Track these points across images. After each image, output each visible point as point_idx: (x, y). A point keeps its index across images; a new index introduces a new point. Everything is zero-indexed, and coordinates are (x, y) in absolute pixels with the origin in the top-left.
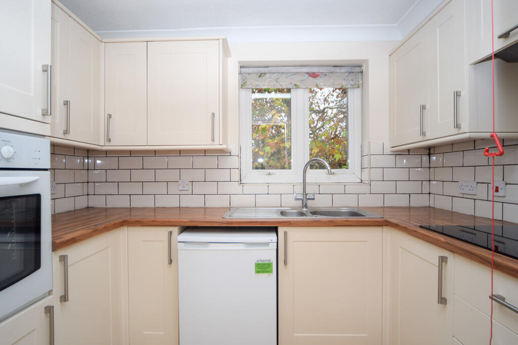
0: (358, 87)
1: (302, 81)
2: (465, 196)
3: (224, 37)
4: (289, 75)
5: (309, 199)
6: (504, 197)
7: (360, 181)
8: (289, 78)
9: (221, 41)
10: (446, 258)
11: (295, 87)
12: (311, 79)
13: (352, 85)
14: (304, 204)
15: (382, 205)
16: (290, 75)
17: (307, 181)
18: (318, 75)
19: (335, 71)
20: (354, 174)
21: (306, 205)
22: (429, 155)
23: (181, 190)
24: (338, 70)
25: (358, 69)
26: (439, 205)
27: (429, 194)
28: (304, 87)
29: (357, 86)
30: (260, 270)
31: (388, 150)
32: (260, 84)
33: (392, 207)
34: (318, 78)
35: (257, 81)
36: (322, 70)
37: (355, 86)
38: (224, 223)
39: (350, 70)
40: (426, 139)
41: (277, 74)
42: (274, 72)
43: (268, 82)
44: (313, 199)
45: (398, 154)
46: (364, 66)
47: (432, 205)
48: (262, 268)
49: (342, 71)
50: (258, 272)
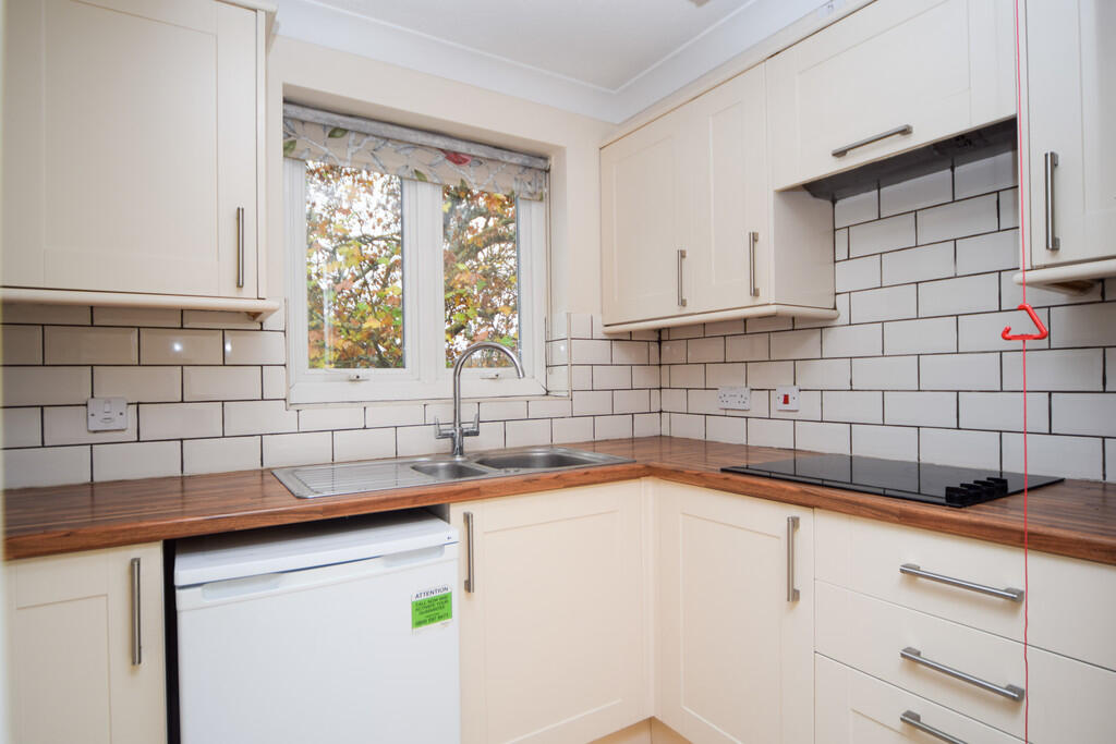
0: (541, 200)
1: (430, 165)
2: (728, 413)
3: (271, 7)
4: (402, 147)
5: (468, 434)
6: (796, 411)
7: (545, 392)
8: (402, 153)
9: (262, 15)
10: (798, 519)
11: (415, 177)
12: (450, 164)
13: (530, 194)
14: (457, 446)
15: (592, 439)
16: (406, 148)
17: (463, 394)
18: (465, 161)
19: (500, 158)
20: (533, 377)
21: (461, 448)
22: (660, 342)
23: (95, 432)
24: (506, 157)
25: (541, 164)
26: (678, 432)
27: (661, 412)
28: (436, 181)
29: (539, 198)
30: (422, 618)
31: (599, 332)
32: (331, 154)
33: (607, 440)
34: (465, 167)
35: (325, 145)
36: (474, 150)
37: (535, 197)
38: (317, 512)
39: (527, 162)
40: (686, 311)
41: (375, 139)
42: (367, 131)
43: (352, 154)
44: (477, 434)
45: (615, 339)
46: (553, 158)
47: (666, 432)
48: (431, 609)
49: (514, 160)
50: (419, 623)
